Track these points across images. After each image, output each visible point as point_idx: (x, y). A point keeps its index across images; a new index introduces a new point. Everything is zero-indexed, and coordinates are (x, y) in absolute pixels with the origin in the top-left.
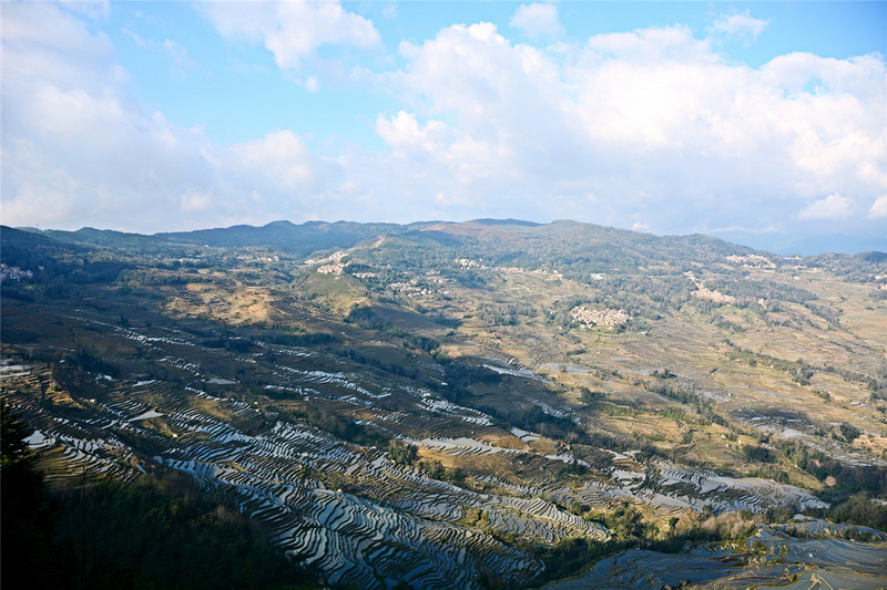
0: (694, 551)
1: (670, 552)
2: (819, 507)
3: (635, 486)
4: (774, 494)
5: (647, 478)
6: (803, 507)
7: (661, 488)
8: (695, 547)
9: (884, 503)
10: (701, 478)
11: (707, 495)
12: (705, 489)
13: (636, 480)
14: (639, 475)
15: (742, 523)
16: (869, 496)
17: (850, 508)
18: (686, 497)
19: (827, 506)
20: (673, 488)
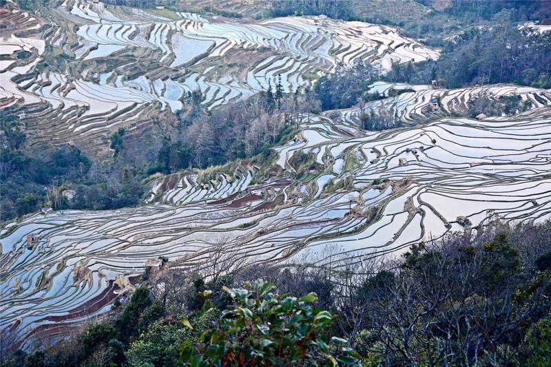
0: (170, 193)
1: (120, 205)
2: (418, 59)
3: (23, 70)
4: (327, 47)
5: (49, 47)
6: (386, 65)
7: (84, 66)
8: (173, 186)
9: (543, 29)
10: (171, 33)
11: (190, 67)
12: (182, 57)
13: (23, 56)
14: (29, 43)
15: (264, 117)
16: (516, 19)
17: (477, 51)
18: (142, 80)
19: (435, 55)
20: (110, 63)
